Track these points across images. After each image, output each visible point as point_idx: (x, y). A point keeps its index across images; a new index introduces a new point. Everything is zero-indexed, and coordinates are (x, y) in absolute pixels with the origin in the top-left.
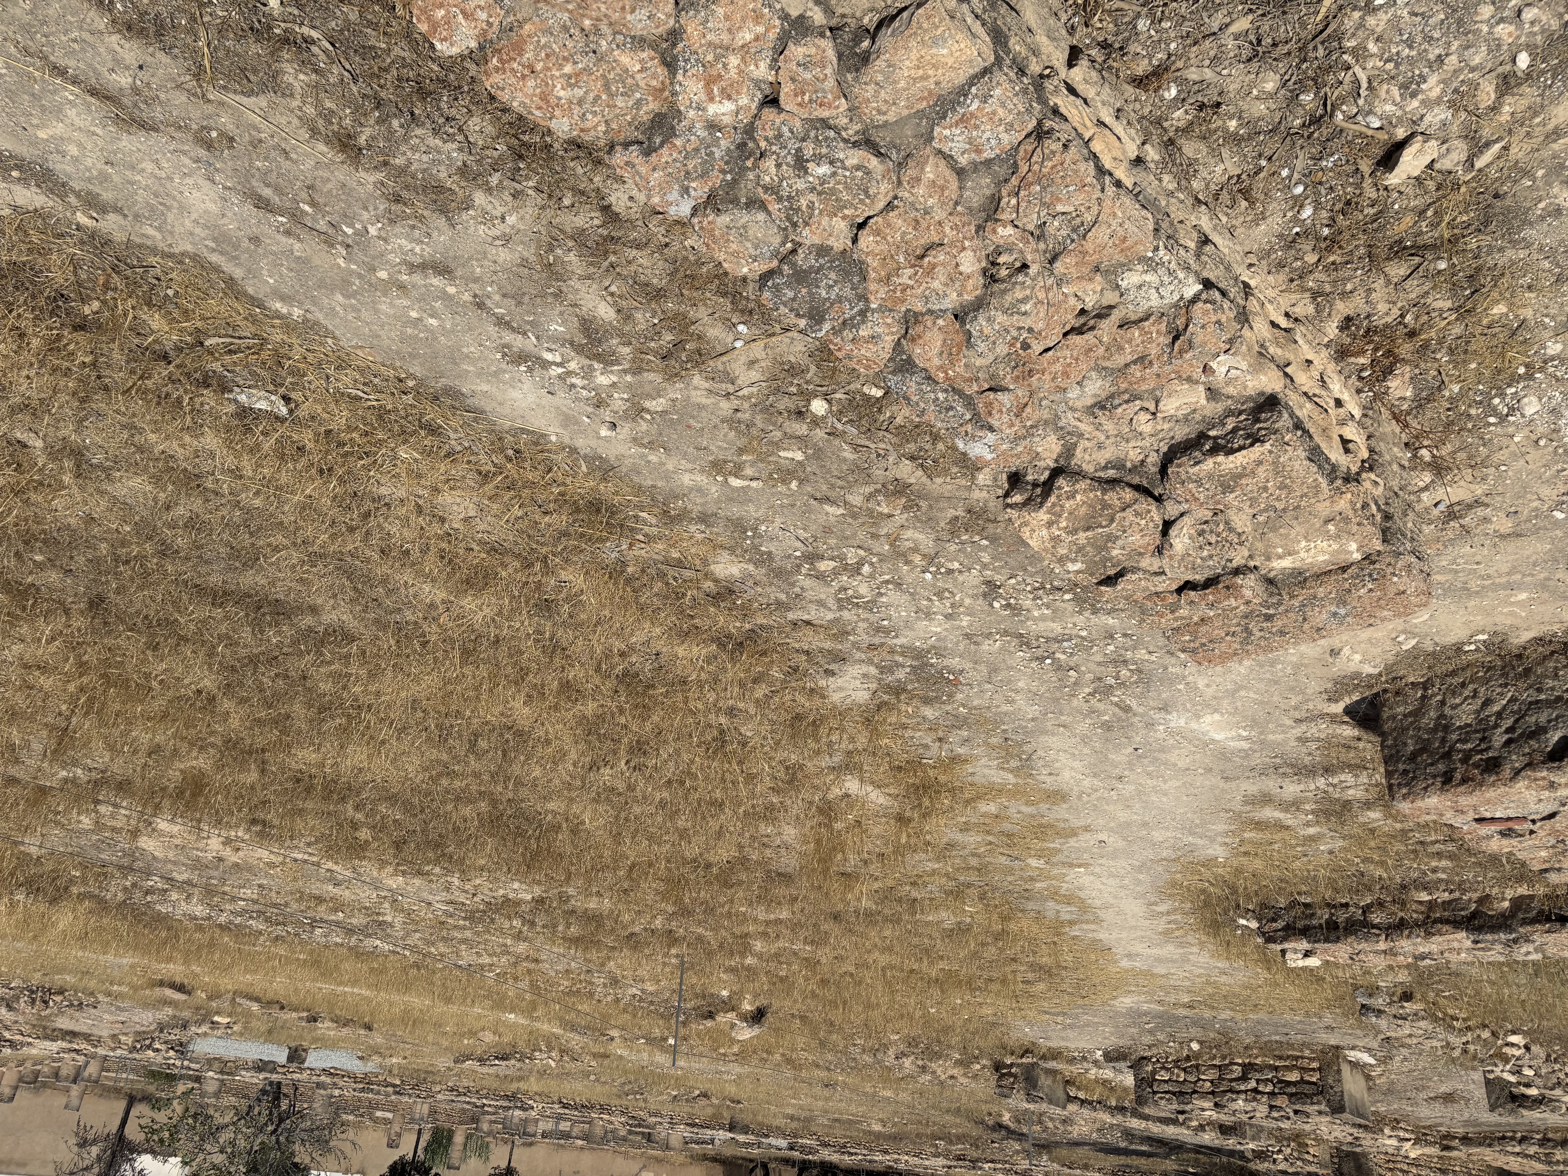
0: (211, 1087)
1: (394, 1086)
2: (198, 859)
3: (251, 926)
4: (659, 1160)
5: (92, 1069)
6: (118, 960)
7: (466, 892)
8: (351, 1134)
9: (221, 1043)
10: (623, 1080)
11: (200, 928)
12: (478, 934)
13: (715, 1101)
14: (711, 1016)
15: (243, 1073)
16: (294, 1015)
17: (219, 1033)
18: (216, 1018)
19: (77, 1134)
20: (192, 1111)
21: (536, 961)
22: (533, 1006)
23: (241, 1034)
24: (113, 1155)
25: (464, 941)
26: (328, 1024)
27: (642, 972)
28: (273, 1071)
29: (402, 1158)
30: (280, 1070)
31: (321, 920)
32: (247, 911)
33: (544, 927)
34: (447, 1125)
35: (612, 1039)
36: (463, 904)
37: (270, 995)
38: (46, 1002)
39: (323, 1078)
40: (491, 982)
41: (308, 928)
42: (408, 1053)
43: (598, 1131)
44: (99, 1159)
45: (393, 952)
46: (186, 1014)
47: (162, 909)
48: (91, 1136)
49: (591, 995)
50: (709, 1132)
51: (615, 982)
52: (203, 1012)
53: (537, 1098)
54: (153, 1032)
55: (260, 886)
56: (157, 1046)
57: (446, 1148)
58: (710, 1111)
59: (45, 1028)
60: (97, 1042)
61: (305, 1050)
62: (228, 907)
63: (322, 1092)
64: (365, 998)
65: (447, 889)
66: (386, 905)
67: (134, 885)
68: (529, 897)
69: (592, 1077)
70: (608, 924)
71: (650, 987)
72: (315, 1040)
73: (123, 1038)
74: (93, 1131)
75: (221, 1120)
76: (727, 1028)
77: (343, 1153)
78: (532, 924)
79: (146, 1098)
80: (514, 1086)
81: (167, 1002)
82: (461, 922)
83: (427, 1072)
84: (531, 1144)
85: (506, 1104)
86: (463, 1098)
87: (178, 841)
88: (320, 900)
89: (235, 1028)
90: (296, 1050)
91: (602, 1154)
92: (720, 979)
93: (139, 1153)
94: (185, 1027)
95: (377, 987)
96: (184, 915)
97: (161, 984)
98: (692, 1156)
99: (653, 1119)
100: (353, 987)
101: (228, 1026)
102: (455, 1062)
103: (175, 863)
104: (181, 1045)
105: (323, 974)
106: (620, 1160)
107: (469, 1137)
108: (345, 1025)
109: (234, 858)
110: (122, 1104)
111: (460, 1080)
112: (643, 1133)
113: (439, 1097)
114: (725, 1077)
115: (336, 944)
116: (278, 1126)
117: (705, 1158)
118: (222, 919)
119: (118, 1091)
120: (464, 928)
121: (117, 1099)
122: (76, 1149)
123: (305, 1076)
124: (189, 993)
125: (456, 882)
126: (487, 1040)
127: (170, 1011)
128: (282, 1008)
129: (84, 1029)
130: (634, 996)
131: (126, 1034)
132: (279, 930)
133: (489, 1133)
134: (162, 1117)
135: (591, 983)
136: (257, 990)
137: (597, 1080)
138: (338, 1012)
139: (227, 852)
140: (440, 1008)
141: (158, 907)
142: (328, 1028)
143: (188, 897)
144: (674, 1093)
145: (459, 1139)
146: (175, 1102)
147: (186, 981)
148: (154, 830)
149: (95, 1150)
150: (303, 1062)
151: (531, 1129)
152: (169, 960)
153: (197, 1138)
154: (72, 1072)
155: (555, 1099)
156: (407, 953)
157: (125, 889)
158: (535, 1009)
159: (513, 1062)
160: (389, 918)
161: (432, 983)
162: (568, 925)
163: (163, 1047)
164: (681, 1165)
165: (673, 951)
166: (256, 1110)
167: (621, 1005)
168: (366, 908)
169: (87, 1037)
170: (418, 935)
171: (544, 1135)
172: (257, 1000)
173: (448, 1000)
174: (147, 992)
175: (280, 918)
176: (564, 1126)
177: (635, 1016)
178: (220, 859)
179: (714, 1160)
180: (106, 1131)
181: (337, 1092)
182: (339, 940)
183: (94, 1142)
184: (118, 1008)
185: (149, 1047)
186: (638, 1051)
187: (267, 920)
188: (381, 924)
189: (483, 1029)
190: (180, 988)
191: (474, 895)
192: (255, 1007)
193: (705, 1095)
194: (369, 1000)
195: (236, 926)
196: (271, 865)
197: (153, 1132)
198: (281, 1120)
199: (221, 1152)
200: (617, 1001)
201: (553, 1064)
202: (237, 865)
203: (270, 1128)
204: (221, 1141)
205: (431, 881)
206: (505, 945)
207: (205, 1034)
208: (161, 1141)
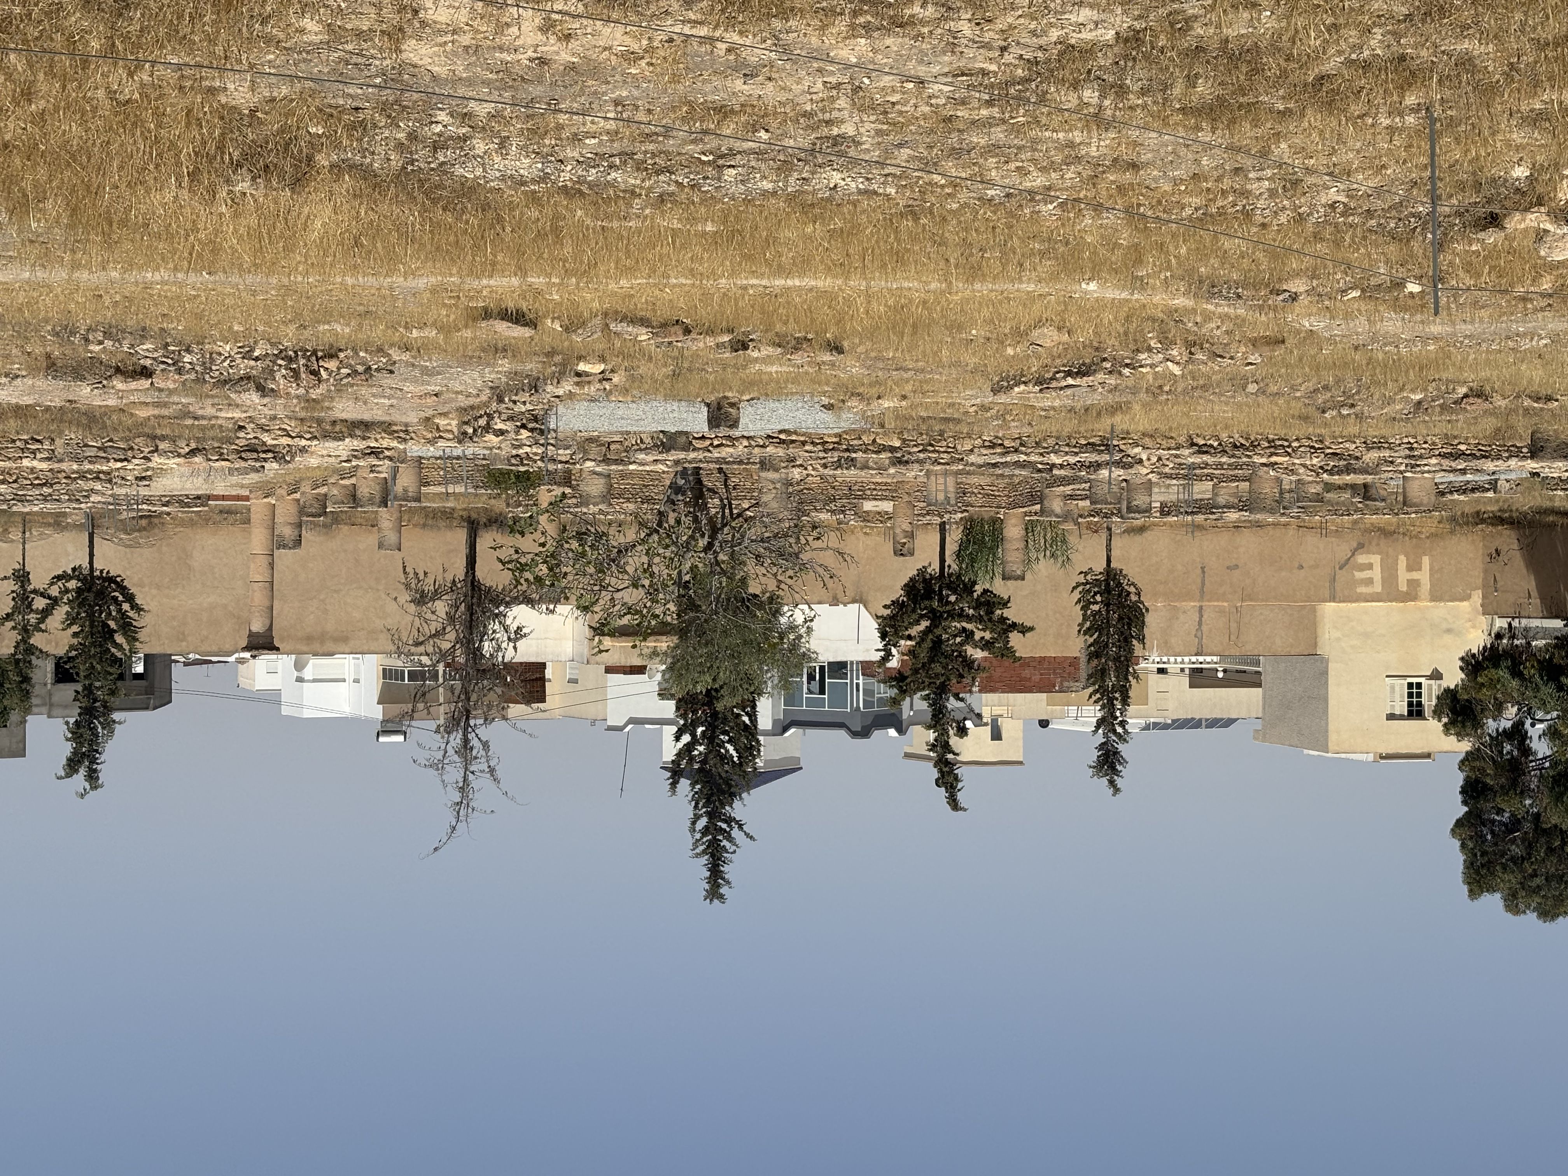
0: (594, 487)
1: (893, 449)
2: (505, 68)
3: (613, 184)
4: (1385, 533)
5: (406, 481)
6: (411, 283)
7: (987, 46)
8: (832, 540)
9: (596, 409)
10: (1311, 385)
11: (534, 198)
12: (1017, 130)
13: (1500, 402)
14: (1494, 221)
15: (641, 456)
16: (710, 341)
17: (592, 390)
18: (582, 367)
19: (407, 586)
20: (572, 531)
21: (1134, 166)
22: (1136, 255)
23: (626, 391)
24: (470, 609)
25: (993, 149)
26: (768, 351)
27: (1347, 156)
28: (688, 446)
29: (922, 572)
30: (698, 444)
31: (732, 153)
32: (602, 156)
33: (1143, 92)
34: (987, 513)
35: (1294, 297)
36: (984, 73)
37: (664, 313)
38: (315, 373)
39: (770, 450)
40: (1051, 223)
41: (710, 171)
42: (909, 387)
43: (1268, 490)
44: (451, 619)
45: (866, 192)
46: (531, 366)
47: (468, 172)
48: (429, 588)
49: (1247, 215)
50: (1490, 465)
51: (1293, 185)
52: (558, 359)
53: (1147, 441)
54: (486, 404)
55: (617, 103)
56: (500, 426)
57: (993, 550)
58: (1489, 424)
59: (319, 422)
60: (405, 434)
61: (733, 405)
62: (571, 153)
63: (771, 475)
64: (823, 294)
65: (952, 47)
66: (842, 102)
67: (412, 136)
68: (1110, 35)
69: (1252, 388)
70: (1272, 64)
71: (1364, 182)
72: (749, 384)
73: (442, 422)
74: (430, 580)
75: (622, 540)
76: (1528, 242)
77: (826, 569)
78: (1121, 91)
79: (496, 521)
80: (1103, 426)
81: (500, 349)
82: (984, 112)
83: (947, 420)
84: (1142, 529)
85: (1093, 457)
86: (1015, 458)
87: (466, 39)
88: (723, 112)
89: (616, 379)
90: (719, 407)
91: (1278, 532)
92: (1508, 144)
93: (508, 605)
94: (535, 388)
95: (843, 268)
96: (503, 178)
97: (487, 314)
98: (1453, 519)
99: (1374, 455)
100: (802, 274)
101: (604, 378)
102: (995, 391)
103: (470, 82)
104: (536, 419)
105: (748, 258)
106: (1311, 540)
107: (1030, 528)
108: (796, 349)
109: (564, 55)
110: (461, 536)
111: (1005, 425)
112: (1353, 487)
113: (972, 458)
114: (1526, 344)
115: (765, 193)
116: (713, 537)
117: (1479, 518)
118: (566, 176)
119: (447, 515)
120: (988, 123)
121: (450, 527)
122: (412, 608)
123: (740, 449)
124: (532, 324)
125: (966, 29)
126: (1048, 343)
127: (505, 365)
128: (687, 331)
129: (378, 415)
130: (1333, 206)
131: (444, 415)
132: (663, 183)
133: (1066, 516)
134: (528, 544)
135: (1245, 193)
136: (640, 305)
137: (1262, 391)
138: (779, 327)
139: (552, 47)
140: (961, 290)
141: (459, 171)
142: (767, 361)
143: (502, 145)
144: (1418, 397)
145: (1013, 531)
146: (543, 519)
147: (524, 306)
148: (423, 23)
149: (441, 607)
150: (735, 424)
151: (1140, 500)
152: (493, 269)
153: (591, 570)
154: (376, 490)
155: (1182, 440)
156: (891, 191)
157: (400, 145)
158: (1139, 261)
159: (1100, 376)
160: (849, 129)
161: (943, 243)
162: (1191, 81)
163: (508, 426)
164: (1432, 536)
165: (1411, 100)
166: (672, 518)
167: (1310, 228)
168: (805, 114)
169: (387, 428)
170: (906, 152)
171: (1165, 510)
172: (643, 322)
173: (974, 272)
174: (468, 334)
175: (660, 161)
176: (1202, 490)
177: (1338, 244)
178: (543, 61)
179: (1498, 520)
180: (449, 578)
181: (796, 474)
182: (767, 185)
183: (437, 595)
184: (425, 371)
185: (487, 428)
186: (1348, 316)
187: (639, 167)
188: (837, 140)
189: (1039, 323)
190: (518, 318)
191: (1003, 49)
192: (643, 334)
193: (1479, 394)
194: (829, 296)
195: (591, 186)
196: (631, 57)
197: (523, 568)
198: (714, 531)
199: (635, 586)
200: (1300, 219)
201: (1176, 370)
202: (572, 67)
203: (702, 543)
204: (630, 569)
205: (919, 36)
206: (1071, 145)
207: (571, 395)
208: (539, 580)
